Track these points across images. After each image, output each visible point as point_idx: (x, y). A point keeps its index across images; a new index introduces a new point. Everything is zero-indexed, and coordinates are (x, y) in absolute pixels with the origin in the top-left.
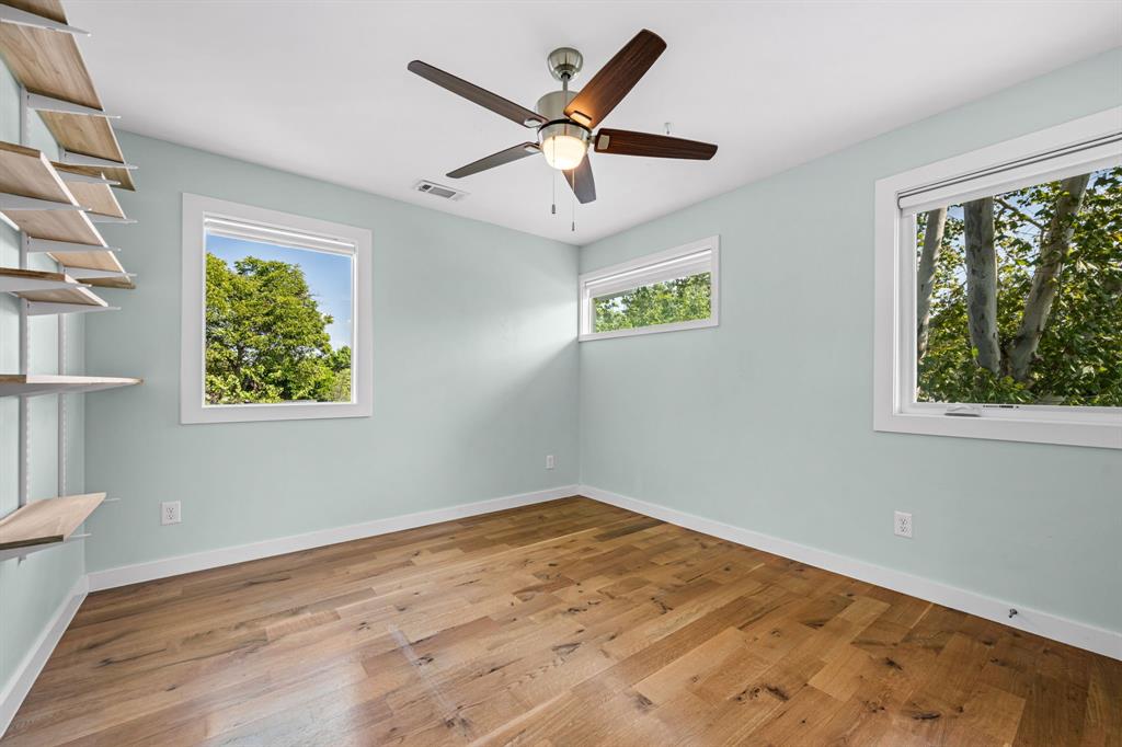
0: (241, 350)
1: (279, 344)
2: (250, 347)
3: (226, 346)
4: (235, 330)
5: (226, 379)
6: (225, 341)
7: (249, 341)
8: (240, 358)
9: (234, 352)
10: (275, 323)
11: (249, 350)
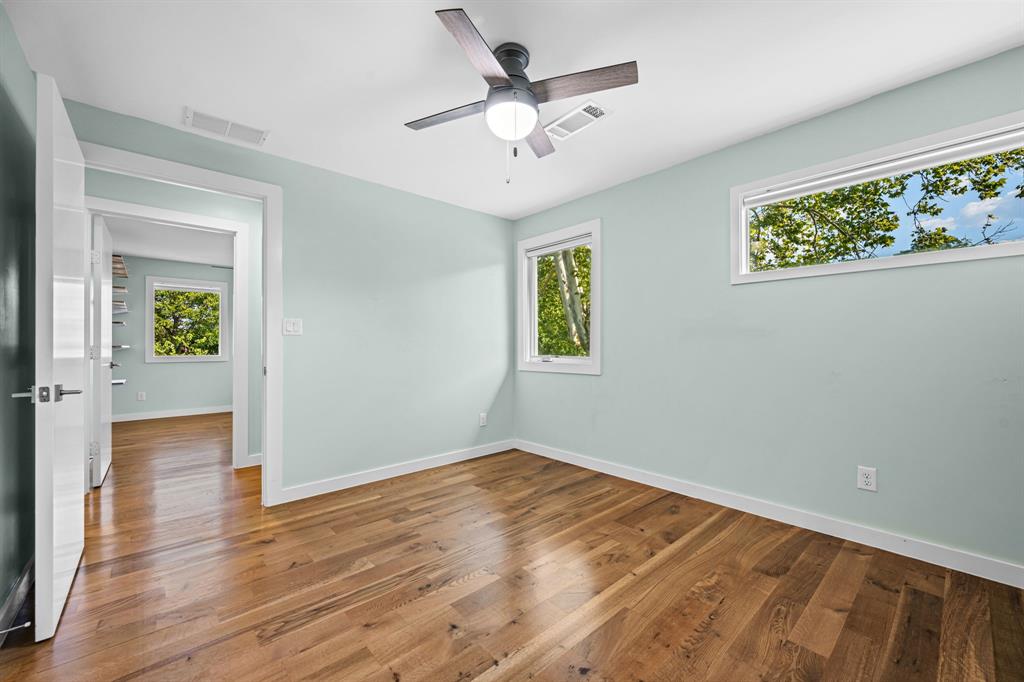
0: (176, 320)
1: (209, 315)
2: (184, 317)
3: (163, 317)
4: (171, 304)
5: (163, 344)
6: (163, 312)
7: (183, 312)
8: (175, 326)
9: (171, 321)
10: (206, 298)
11: (184, 320)
